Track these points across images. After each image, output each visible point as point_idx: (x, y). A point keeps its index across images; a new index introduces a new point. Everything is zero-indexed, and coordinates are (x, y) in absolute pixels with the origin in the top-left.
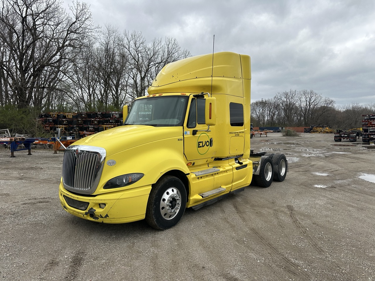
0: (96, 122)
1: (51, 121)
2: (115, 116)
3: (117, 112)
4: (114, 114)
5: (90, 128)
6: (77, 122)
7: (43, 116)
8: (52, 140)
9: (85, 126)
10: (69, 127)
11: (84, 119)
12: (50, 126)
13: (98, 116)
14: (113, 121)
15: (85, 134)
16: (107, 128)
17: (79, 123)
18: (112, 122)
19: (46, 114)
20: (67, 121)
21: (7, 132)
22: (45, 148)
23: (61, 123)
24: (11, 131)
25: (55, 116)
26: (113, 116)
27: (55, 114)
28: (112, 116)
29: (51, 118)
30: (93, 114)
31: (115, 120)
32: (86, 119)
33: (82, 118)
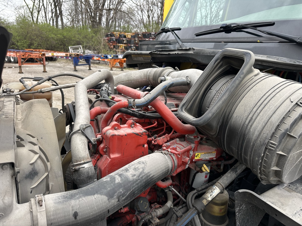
1: (114, 40)
6: (134, 41)
7: (109, 36)
8: (104, 57)
10: (128, 46)
11: (140, 39)
12: (114, 44)
17: (136, 43)
19: (111, 34)
20: (127, 40)
21: (80, 48)
22: (106, 64)
23: (121, 42)
24: (83, 47)
27: (117, 34)
29: (115, 37)
30: (148, 34)
32: (141, 39)
33: (138, 38)
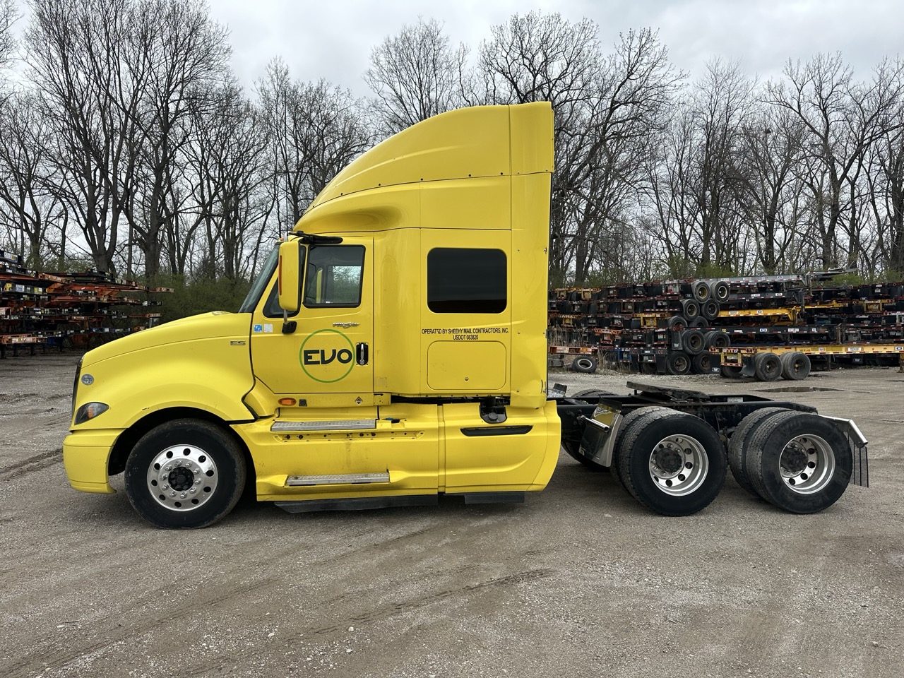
0: (630, 307)
1: (554, 306)
2: (671, 290)
3: (675, 281)
4: (669, 285)
5: (616, 321)
6: (597, 307)
9: (607, 316)
10: (582, 318)
11: (610, 301)
13: (637, 293)
14: (664, 304)
15: (603, 334)
16: (647, 321)
18: (662, 307)
20: (581, 305)
23: (568, 310)
25: (563, 296)
26: (667, 291)
28: (663, 291)
30: (629, 287)
31: (667, 300)
32: (614, 300)
33: (607, 298)
